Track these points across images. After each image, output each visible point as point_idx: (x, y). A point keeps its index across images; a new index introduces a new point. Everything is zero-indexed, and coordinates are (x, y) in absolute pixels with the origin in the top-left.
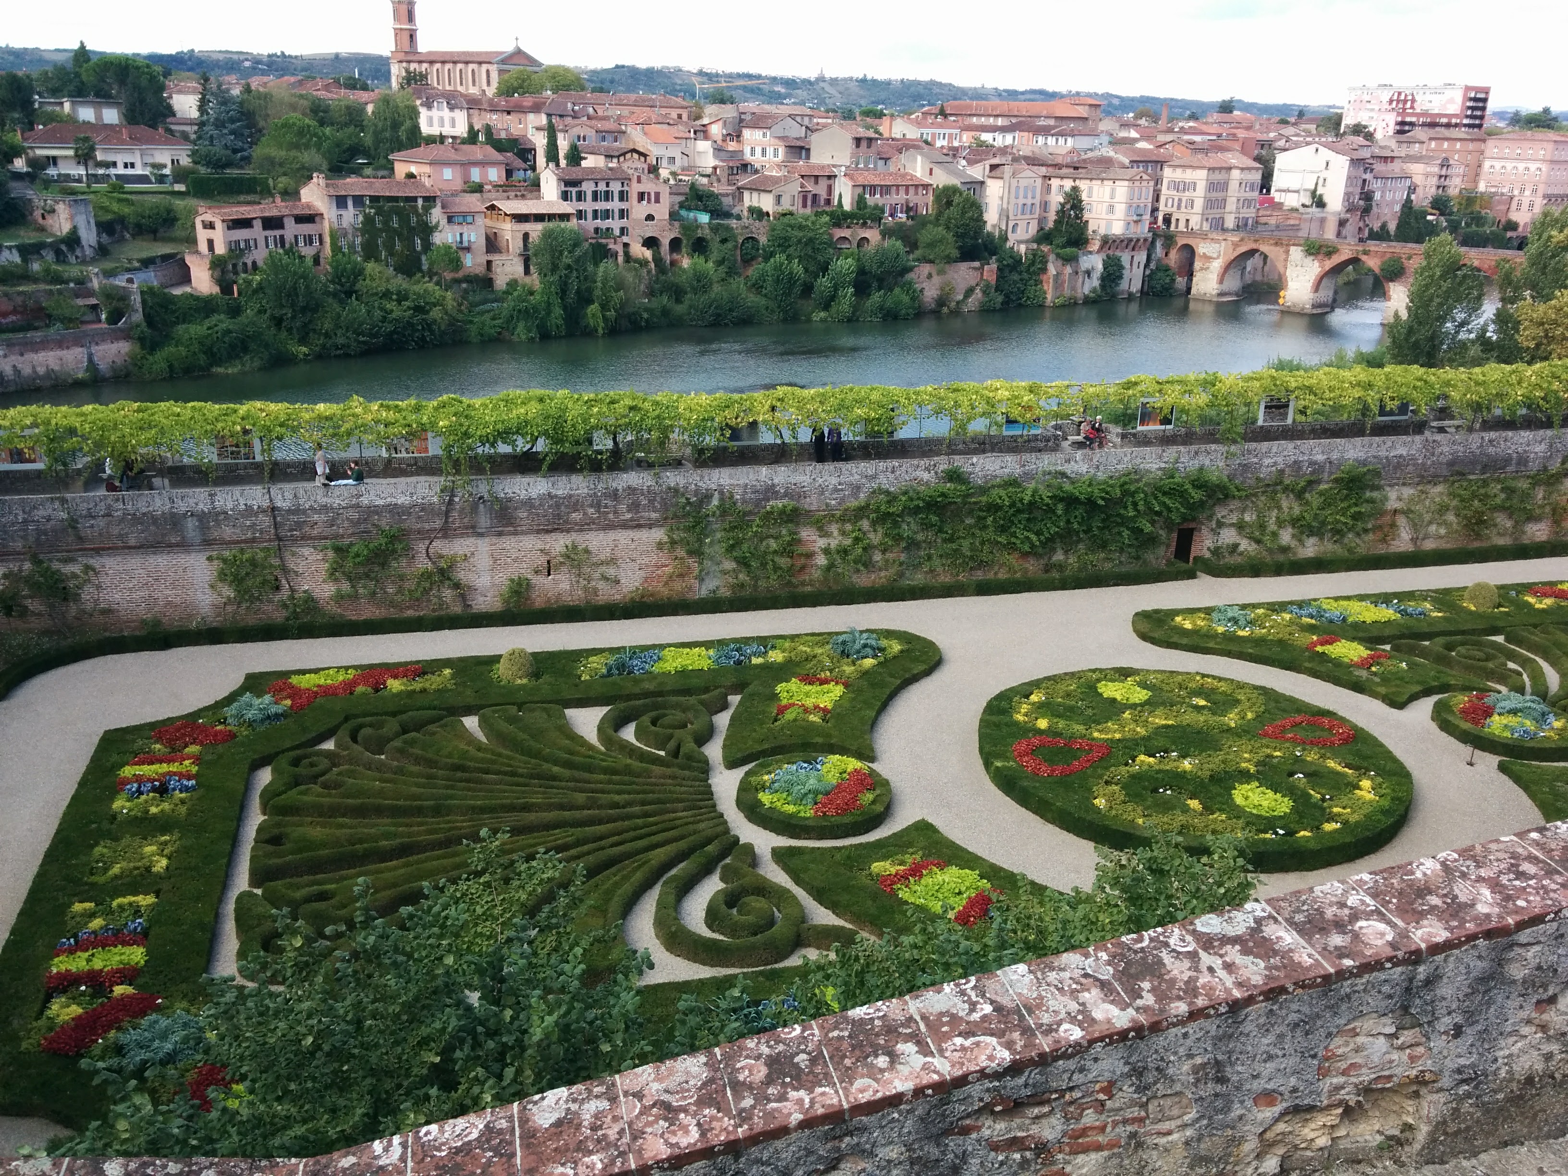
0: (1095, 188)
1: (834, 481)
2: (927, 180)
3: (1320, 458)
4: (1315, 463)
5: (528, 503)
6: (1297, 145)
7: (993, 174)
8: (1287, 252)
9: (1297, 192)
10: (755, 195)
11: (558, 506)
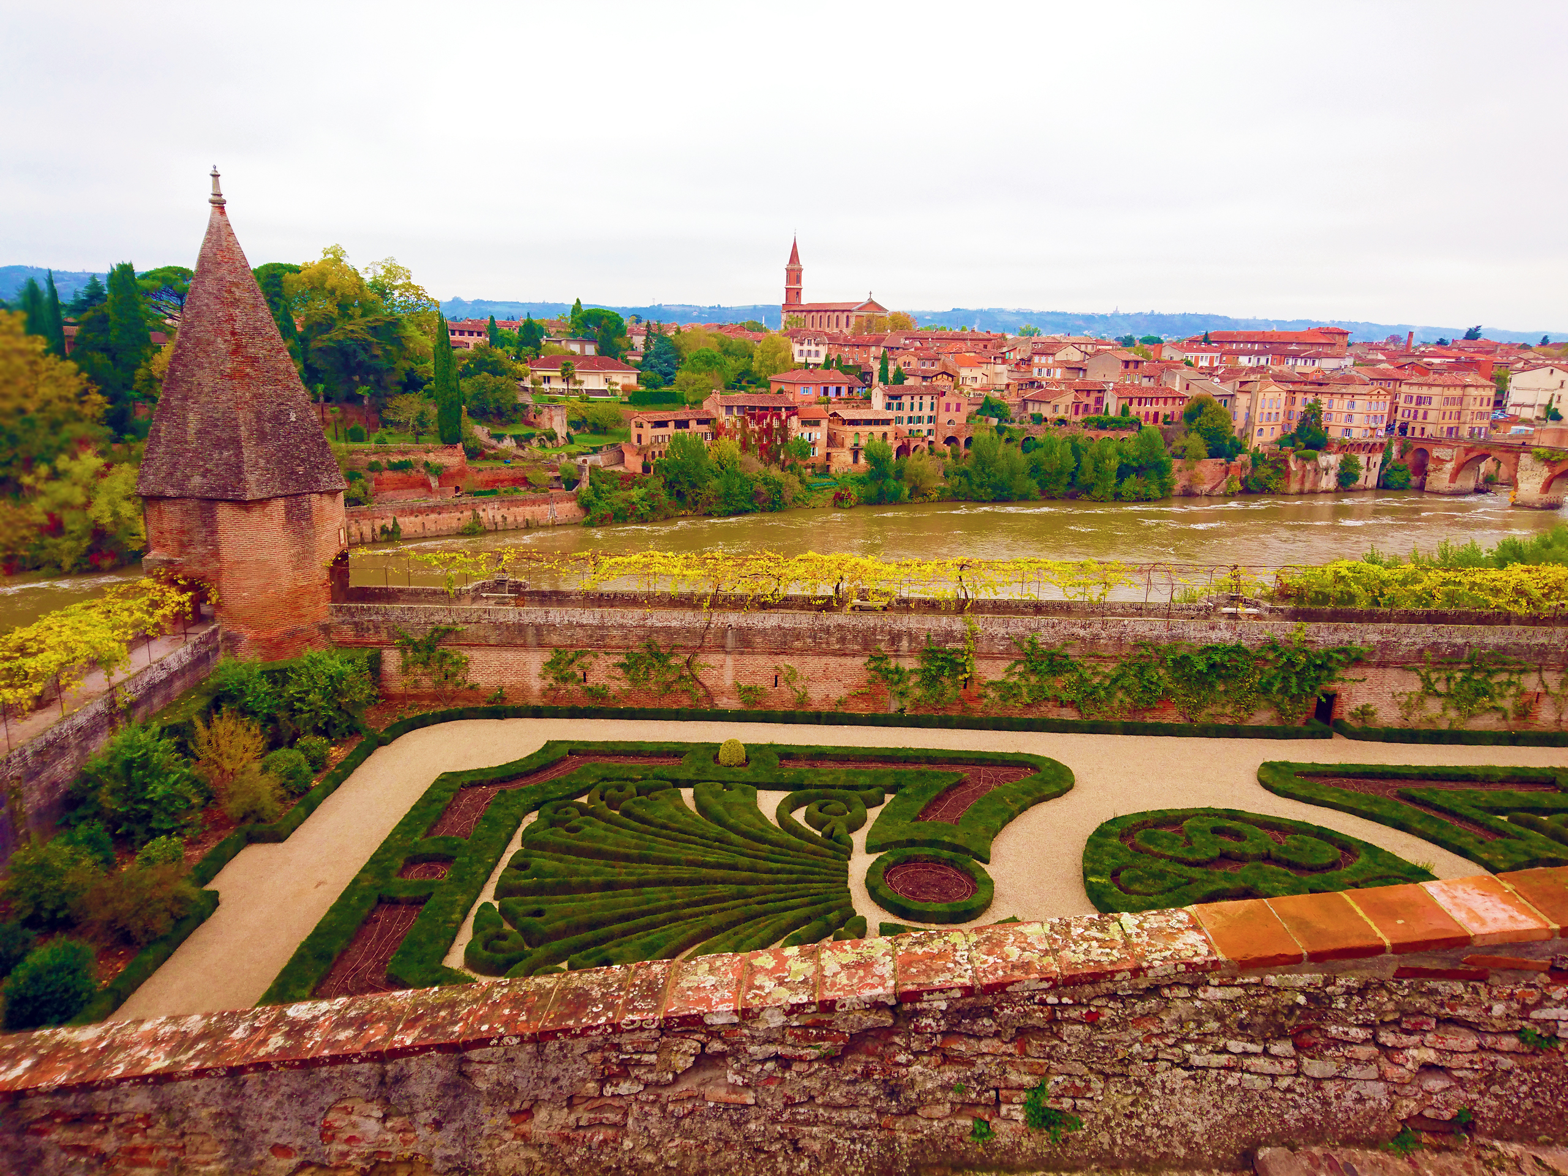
0: (1336, 401)
1: (1002, 631)
2: (1184, 393)
3: (1460, 641)
4: (1455, 645)
5: (763, 632)
6: (1535, 367)
7: (1243, 388)
8: (1518, 458)
9: (1533, 406)
10: (1037, 406)
11: (785, 635)
